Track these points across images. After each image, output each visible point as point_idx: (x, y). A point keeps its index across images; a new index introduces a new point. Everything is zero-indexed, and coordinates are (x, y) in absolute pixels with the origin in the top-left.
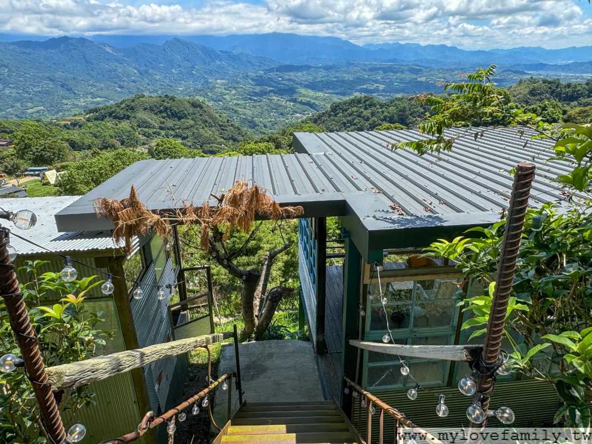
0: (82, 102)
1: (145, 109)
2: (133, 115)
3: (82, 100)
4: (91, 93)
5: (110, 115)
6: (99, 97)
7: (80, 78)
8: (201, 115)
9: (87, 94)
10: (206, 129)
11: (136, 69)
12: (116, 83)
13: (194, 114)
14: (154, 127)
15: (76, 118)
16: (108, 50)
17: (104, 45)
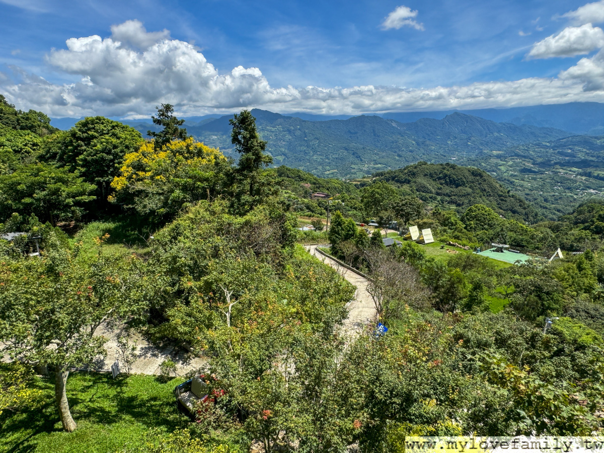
0: (365, 168)
1: (426, 175)
2: (414, 180)
3: (366, 165)
4: (374, 160)
5: (393, 179)
6: (380, 164)
7: (368, 148)
8: (480, 184)
9: (371, 161)
10: (484, 198)
11: (414, 140)
12: (395, 152)
13: (473, 182)
14: (431, 192)
15: (365, 180)
16: (394, 125)
17: (391, 121)
